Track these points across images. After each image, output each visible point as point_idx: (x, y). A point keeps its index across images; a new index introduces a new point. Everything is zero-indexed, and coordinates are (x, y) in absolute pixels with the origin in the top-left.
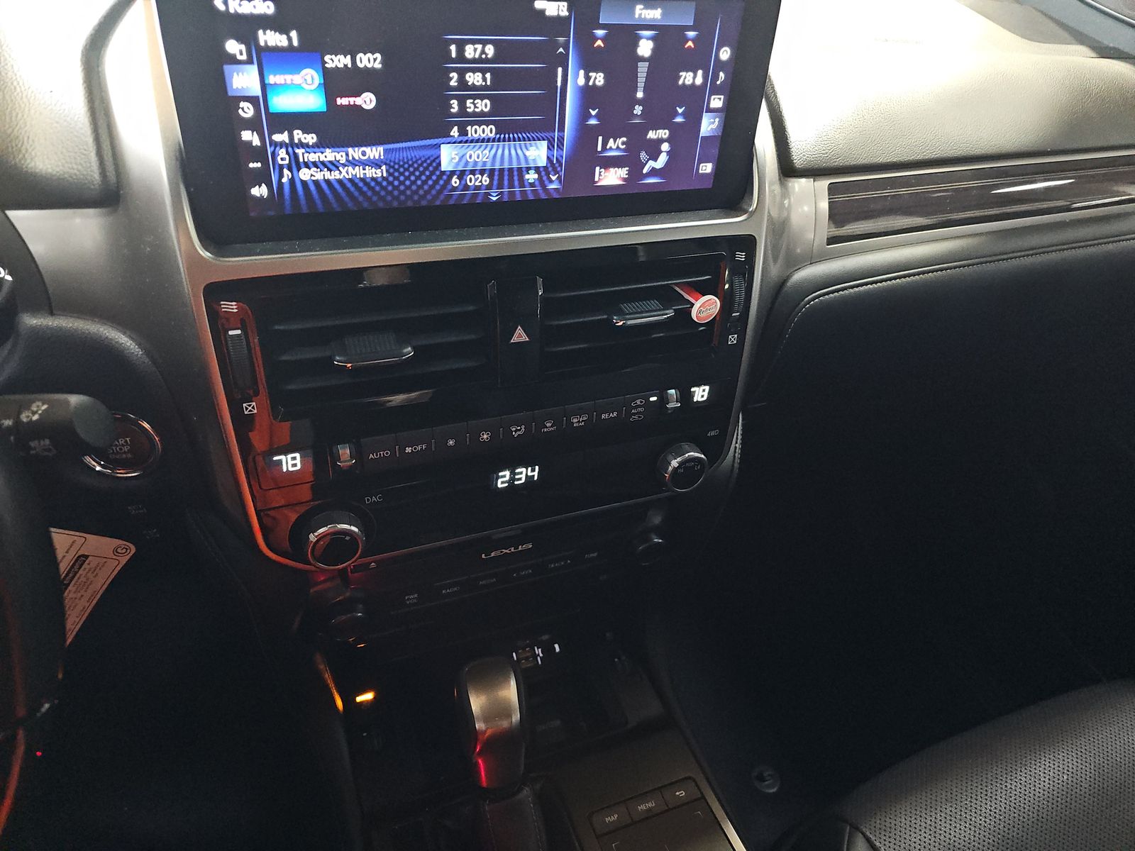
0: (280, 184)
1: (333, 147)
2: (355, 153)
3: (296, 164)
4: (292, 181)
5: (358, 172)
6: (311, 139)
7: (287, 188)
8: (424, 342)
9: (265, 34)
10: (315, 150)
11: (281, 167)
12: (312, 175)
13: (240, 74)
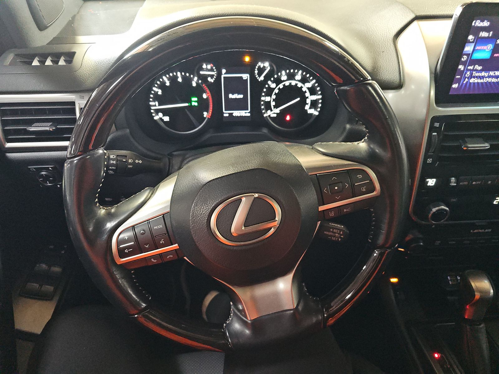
0: (463, 83)
1: (485, 71)
2: (492, 73)
3: (471, 77)
4: (467, 82)
5: (490, 80)
6: (480, 68)
7: (464, 85)
8: (494, 143)
9: (482, 33)
10: (479, 72)
11: (466, 77)
12: (474, 81)
13: (468, 47)
